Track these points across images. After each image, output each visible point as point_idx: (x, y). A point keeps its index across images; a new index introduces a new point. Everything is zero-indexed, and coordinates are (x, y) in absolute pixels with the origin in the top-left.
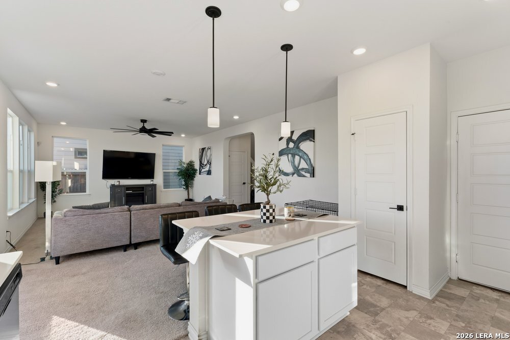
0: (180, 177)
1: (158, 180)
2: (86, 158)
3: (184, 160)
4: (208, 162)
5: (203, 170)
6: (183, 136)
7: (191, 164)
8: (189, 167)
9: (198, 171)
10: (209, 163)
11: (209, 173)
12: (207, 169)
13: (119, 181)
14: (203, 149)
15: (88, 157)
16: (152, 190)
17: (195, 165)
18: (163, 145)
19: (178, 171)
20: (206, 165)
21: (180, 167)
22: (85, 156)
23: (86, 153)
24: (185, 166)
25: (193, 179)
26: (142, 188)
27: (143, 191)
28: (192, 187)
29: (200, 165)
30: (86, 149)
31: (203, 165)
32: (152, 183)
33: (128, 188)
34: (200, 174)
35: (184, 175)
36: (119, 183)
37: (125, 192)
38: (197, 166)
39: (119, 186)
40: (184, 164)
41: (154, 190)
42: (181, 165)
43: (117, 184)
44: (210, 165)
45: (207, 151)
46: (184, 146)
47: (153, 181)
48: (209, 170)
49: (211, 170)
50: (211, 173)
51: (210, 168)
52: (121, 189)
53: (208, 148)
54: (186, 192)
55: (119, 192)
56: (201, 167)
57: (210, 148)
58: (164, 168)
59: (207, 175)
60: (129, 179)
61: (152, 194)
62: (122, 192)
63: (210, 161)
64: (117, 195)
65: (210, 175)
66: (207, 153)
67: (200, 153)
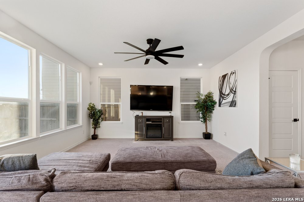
0: (198, 110)
1: (176, 112)
3: (202, 92)
4: (231, 90)
5: (224, 101)
6: (200, 65)
7: (209, 96)
8: (207, 98)
9: (218, 103)
10: (233, 91)
11: (233, 104)
12: (230, 99)
13: (142, 112)
14: (224, 77)
16: (169, 122)
17: (214, 97)
19: (195, 103)
20: (228, 95)
21: (197, 99)
24: (203, 97)
25: (211, 112)
26: (160, 119)
27: (161, 122)
28: (210, 120)
29: (221, 96)
31: (224, 95)
32: (169, 114)
33: (148, 119)
34: (220, 106)
35: (201, 107)
37: (145, 122)
38: (216, 98)
39: (142, 117)
40: (202, 96)
41: (171, 122)
42: (199, 97)
43: (140, 115)
44: (235, 94)
45: (230, 77)
46: (202, 77)
47: (171, 112)
48: (234, 100)
49: (235, 100)
50: (235, 104)
51: (234, 97)
52: (142, 119)
53: (231, 74)
54: (204, 125)
55: (141, 122)
56: (221, 97)
57: (234, 72)
58: (182, 100)
59: (230, 107)
60: (151, 110)
61: (169, 125)
62: (143, 122)
63: (234, 90)
64: (139, 125)
65: (234, 107)
66: (230, 80)
67: (220, 82)
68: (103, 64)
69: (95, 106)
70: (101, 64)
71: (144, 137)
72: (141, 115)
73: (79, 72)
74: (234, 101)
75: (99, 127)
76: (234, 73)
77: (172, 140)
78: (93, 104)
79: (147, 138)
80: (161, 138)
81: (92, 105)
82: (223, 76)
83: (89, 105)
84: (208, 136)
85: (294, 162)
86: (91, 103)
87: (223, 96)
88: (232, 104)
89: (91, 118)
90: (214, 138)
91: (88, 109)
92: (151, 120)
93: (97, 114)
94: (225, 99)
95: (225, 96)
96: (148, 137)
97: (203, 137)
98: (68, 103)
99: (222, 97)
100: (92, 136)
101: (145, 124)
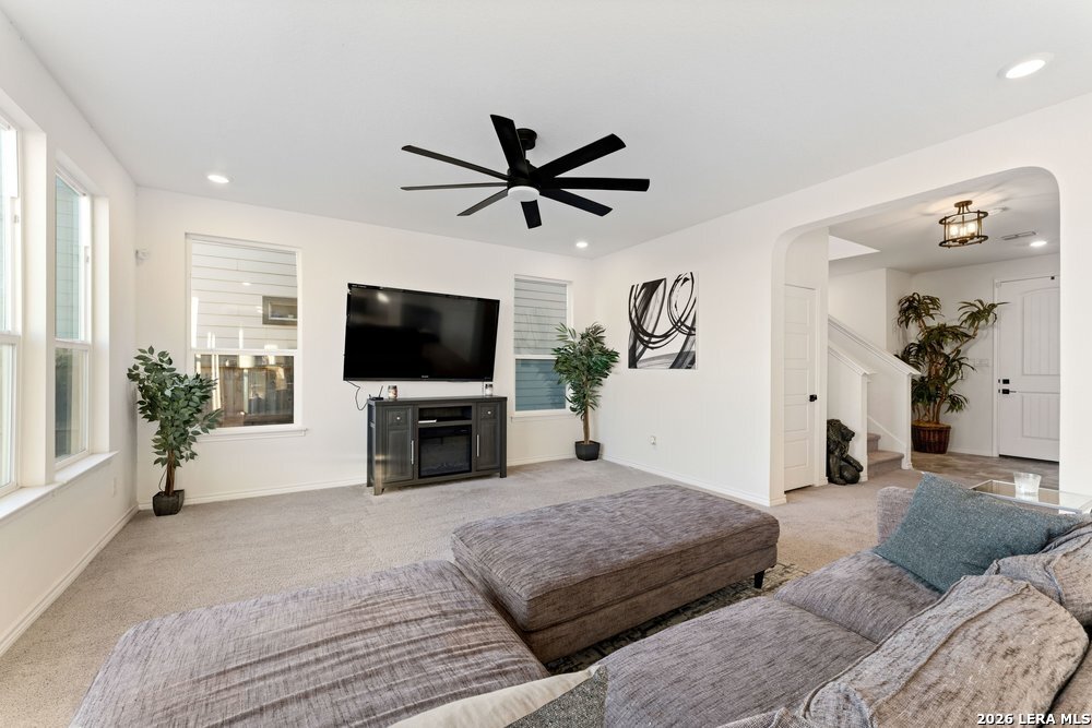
0: (562, 375)
1: (504, 383)
2: (294, 324)
3: (570, 325)
4: (678, 325)
5: (648, 353)
6: (582, 245)
7: (593, 337)
8: (589, 344)
9: (624, 357)
10: (685, 328)
11: (684, 361)
12: (675, 345)
13: (395, 388)
14: (651, 287)
15: (300, 319)
16: (494, 417)
17: (605, 341)
18: (517, 280)
19: (554, 357)
20: (666, 336)
21: (561, 345)
22: (290, 318)
23: (292, 309)
24: (576, 341)
25: (600, 382)
26: (463, 408)
27: (468, 418)
28: (596, 406)
29: (636, 339)
30: (295, 300)
31: (651, 337)
32: (488, 392)
33: (425, 409)
34: (632, 366)
35: (573, 368)
36: (396, 394)
37: (414, 423)
38: (617, 343)
39: (397, 404)
40: (574, 334)
41: (498, 418)
42: (563, 338)
43: (388, 395)
44: (689, 335)
45: (672, 290)
46: (570, 282)
47: (491, 386)
48: (686, 350)
49: (693, 349)
50: (693, 362)
51: (689, 343)
52: (403, 413)
53: (677, 281)
54: (578, 421)
55: (398, 423)
56: (638, 342)
57: (690, 277)
58: (518, 349)
59: (672, 367)
60: (422, 380)
61: (495, 427)
62: (406, 422)
63: (689, 323)
64: (391, 433)
65: (688, 368)
66: (673, 298)
67: (636, 299)
68: (231, 180)
69: (170, 362)
70: (218, 179)
71: (409, 476)
72: (391, 395)
73: (93, 197)
74: (688, 353)
75: (193, 455)
76: (686, 280)
77: (503, 475)
78: (163, 354)
79: (420, 477)
80: (470, 471)
81: (155, 358)
82: (645, 285)
83: (138, 358)
84: (589, 451)
85: (1028, 491)
86: (151, 350)
87: (646, 339)
88: (680, 360)
89: (152, 419)
90: (608, 454)
91: (132, 376)
92: (436, 414)
93: (191, 400)
94: (652, 348)
95: (653, 340)
96: (423, 474)
97: (575, 456)
98: (58, 346)
99: (642, 341)
100: (157, 498)
101: (413, 428)
